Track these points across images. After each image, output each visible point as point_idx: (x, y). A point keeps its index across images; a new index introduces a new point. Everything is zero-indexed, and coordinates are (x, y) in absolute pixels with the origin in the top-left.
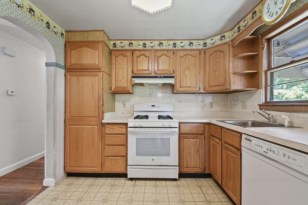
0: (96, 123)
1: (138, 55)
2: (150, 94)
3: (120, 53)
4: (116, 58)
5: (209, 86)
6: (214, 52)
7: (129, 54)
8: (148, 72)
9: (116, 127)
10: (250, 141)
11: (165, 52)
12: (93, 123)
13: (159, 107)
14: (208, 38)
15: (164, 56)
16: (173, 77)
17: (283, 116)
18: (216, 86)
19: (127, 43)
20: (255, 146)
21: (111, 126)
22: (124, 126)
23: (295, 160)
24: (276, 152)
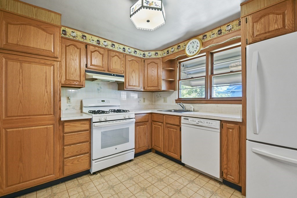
0: (51, 122)
1: (93, 50)
2: (98, 90)
3: (72, 43)
4: (67, 48)
5: (148, 87)
6: (151, 62)
7: (83, 47)
8: (103, 69)
9: (78, 124)
10: (188, 119)
11: (117, 54)
12: (47, 122)
13: (109, 102)
14: (146, 51)
15: (116, 57)
16: (123, 76)
17: (191, 106)
18: (152, 87)
19: (80, 34)
20: (191, 122)
21: (72, 124)
22: (88, 122)
23: (212, 124)
24: (203, 122)
